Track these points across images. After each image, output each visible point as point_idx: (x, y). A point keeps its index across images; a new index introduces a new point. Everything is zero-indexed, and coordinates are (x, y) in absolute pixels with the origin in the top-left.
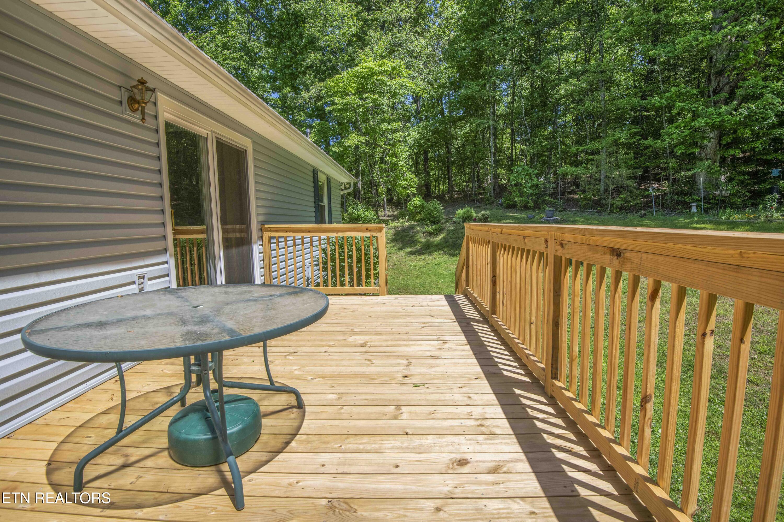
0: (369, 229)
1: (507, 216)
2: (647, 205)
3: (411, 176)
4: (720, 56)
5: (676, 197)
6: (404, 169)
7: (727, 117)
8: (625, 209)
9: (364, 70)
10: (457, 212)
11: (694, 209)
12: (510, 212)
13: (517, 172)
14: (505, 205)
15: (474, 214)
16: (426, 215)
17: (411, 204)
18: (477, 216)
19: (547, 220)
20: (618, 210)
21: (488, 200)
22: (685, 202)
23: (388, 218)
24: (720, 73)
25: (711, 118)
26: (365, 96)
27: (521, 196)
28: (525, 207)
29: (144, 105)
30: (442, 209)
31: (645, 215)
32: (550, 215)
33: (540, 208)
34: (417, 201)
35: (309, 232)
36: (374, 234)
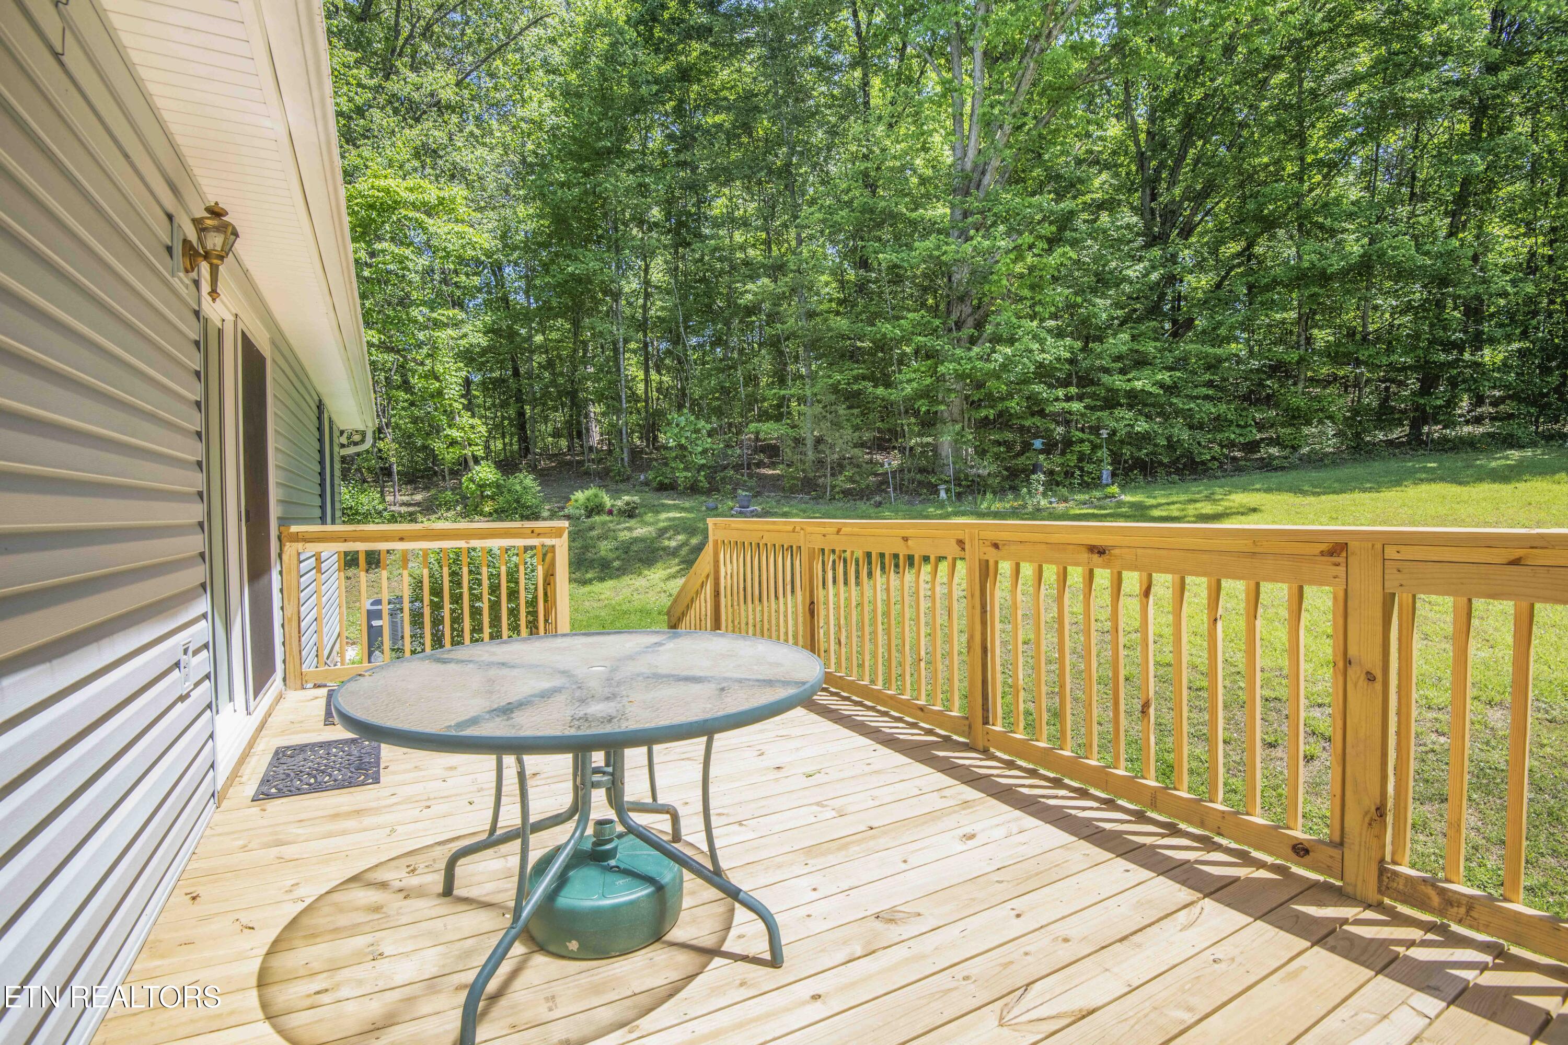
0: (537, 531)
1: (663, 505)
2: (881, 487)
3: (471, 421)
4: (962, 275)
5: (918, 476)
6: (456, 405)
7: (980, 364)
8: (851, 494)
9: (377, 194)
10: (572, 497)
11: (943, 494)
12: (667, 498)
13: (677, 425)
14: (655, 484)
15: (607, 501)
16: (508, 502)
17: (472, 480)
18: (613, 506)
19: (741, 513)
20: (841, 496)
21: (619, 474)
22: (930, 483)
23: (411, 509)
24: (961, 299)
25: (959, 364)
26: (378, 246)
27: (686, 469)
28: (693, 489)
29: (218, 262)
30: (539, 492)
31: (880, 503)
32: (746, 504)
33: (718, 491)
34: (486, 472)
35: (401, 539)
36: (548, 542)
